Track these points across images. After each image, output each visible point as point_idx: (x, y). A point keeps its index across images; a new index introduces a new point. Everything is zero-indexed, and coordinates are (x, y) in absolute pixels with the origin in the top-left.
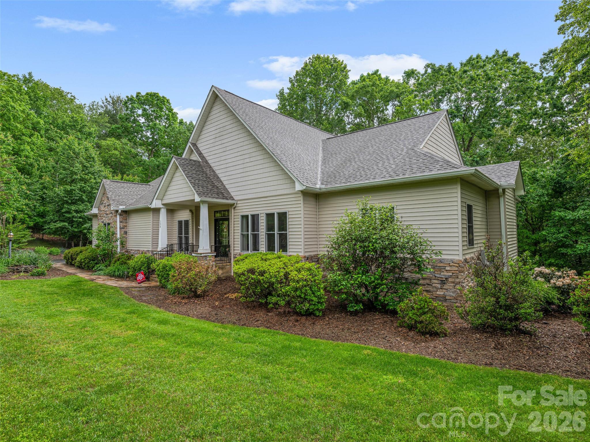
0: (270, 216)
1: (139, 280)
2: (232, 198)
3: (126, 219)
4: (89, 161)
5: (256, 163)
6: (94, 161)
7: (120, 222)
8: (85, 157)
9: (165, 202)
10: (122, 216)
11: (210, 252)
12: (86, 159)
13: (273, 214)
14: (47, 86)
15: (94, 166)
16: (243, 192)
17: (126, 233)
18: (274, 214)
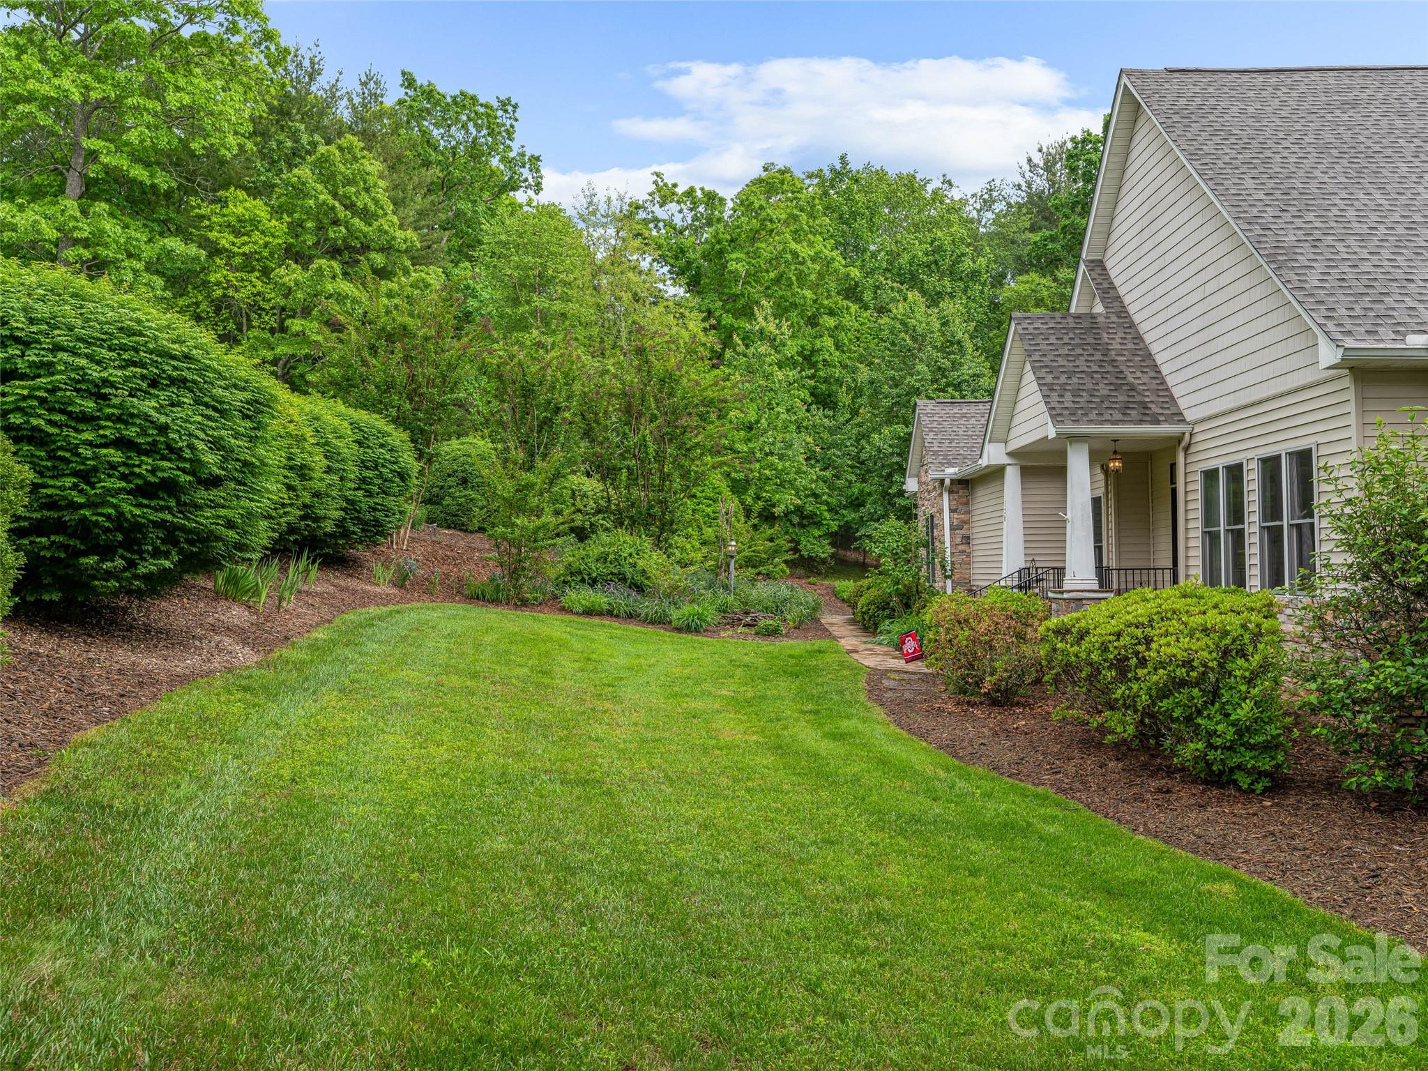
0: (1270, 466)
1: (908, 654)
2: (1178, 417)
3: (967, 503)
4: (949, 353)
5: (1232, 291)
6: (962, 351)
7: (952, 511)
8: (939, 344)
9: (1014, 445)
10: (956, 496)
11: (1096, 587)
12: (942, 349)
13: (1277, 458)
14: (881, 175)
15: (961, 365)
16: (1205, 395)
17: (967, 540)
18: (1279, 457)
